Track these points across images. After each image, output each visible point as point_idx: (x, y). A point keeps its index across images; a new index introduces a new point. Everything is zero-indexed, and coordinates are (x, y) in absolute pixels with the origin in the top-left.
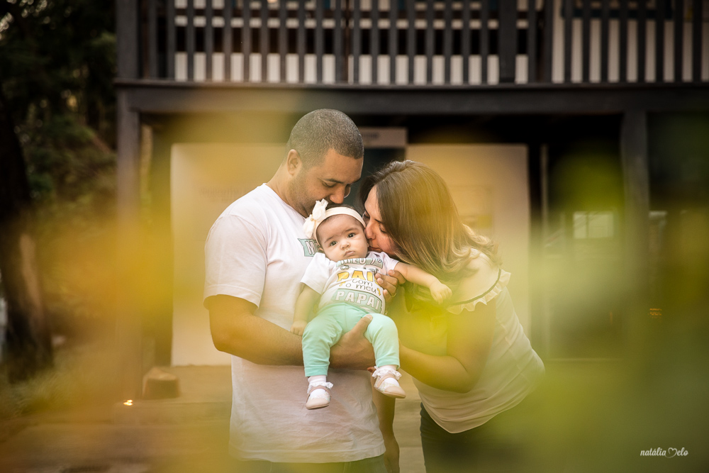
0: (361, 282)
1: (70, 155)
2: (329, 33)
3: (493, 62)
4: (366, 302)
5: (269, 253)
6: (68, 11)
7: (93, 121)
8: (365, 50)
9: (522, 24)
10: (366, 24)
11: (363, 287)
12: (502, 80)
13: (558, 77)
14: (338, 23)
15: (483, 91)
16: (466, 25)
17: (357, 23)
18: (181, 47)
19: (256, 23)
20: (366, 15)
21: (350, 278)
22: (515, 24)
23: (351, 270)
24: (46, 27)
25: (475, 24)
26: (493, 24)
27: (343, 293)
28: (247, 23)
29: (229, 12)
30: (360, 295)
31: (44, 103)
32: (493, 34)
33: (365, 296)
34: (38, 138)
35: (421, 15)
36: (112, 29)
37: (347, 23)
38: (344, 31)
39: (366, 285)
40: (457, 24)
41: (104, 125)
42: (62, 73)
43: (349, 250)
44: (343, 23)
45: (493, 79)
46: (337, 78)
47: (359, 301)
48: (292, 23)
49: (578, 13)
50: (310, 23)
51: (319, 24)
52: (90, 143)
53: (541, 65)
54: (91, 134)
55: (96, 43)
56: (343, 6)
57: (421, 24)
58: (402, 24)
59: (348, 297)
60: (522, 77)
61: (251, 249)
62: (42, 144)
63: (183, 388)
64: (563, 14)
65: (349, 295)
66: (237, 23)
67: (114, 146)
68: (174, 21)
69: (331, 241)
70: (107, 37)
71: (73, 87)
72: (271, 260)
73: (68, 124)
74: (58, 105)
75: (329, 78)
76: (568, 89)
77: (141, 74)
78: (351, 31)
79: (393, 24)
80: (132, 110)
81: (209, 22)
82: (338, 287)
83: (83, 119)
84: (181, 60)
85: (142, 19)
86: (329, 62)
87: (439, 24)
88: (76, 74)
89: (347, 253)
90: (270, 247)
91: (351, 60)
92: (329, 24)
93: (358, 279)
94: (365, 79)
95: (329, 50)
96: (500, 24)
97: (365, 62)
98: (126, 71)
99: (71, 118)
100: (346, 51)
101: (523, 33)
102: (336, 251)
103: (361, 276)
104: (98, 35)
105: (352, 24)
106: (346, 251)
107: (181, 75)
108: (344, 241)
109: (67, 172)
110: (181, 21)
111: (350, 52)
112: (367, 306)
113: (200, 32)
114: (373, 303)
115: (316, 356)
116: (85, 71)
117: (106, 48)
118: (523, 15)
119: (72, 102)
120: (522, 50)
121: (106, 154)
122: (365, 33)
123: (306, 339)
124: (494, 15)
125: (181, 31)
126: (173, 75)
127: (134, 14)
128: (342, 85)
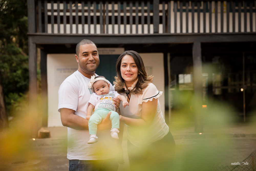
0: (107, 101)
1: (13, 57)
2: (98, 18)
3: (152, 26)
4: (109, 107)
5: (79, 94)
6: (12, 9)
7: (21, 46)
8: (110, 23)
9: (161, 14)
10: (110, 14)
11: (108, 102)
12: (154, 32)
13: (172, 31)
14: (101, 14)
15: (149, 36)
16: (143, 14)
17: (107, 14)
18: (49, 22)
19: (74, 14)
20: (110, 11)
21: (104, 99)
22: (158, 14)
23: (104, 97)
24: (5, 15)
25: (146, 14)
26: (151, 14)
27: (101, 104)
28: (71, 14)
29: (65, 11)
30: (107, 105)
31: (5, 40)
32: (152, 18)
33: (108, 105)
34: (3, 52)
35: (128, 11)
36: (27, 15)
37: (104, 14)
38: (103, 17)
39: (109, 101)
40: (140, 14)
41: (25, 47)
42: (10, 30)
43: (103, 92)
44: (103, 14)
45: (152, 32)
46: (101, 32)
47: (107, 107)
48: (86, 14)
49: (178, 10)
50: (92, 14)
51: (95, 14)
52: (20, 53)
53: (167, 27)
54: (20, 50)
55: (22, 20)
56: (103, 8)
57: (128, 14)
58: (122, 14)
59: (103, 106)
60: (161, 31)
61: (73, 92)
62: (4, 54)
63: (52, 135)
64: (174, 11)
65: (103, 105)
66: (68, 14)
67: (28, 54)
68: (47, 14)
69: (97, 89)
70: (25, 18)
71: (14, 35)
72: (79, 96)
73: (13, 47)
74: (9, 40)
75: (98, 32)
76: (176, 35)
77: (36, 31)
78: (105, 17)
79: (119, 14)
80: (34, 43)
81: (59, 14)
82: (100, 103)
83: (18, 45)
84: (49, 26)
85: (36, 13)
86: (98, 26)
87: (134, 14)
88: (15, 30)
89: (102, 93)
90: (80, 92)
91: (105, 26)
92: (98, 14)
93: (106, 100)
94: (110, 32)
95: (98, 23)
96: (154, 14)
97: (110, 26)
98: (31, 30)
99: (14, 45)
100: (104, 23)
101: (161, 17)
102: (99, 92)
103: (107, 99)
104: (22, 17)
105: (106, 14)
106: (102, 92)
107: (50, 32)
108: (101, 89)
109: (13, 63)
110: (49, 14)
111: (105, 24)
112: (109, 108)
113: (56, 17)
114: (111, 107)
115: (92, 128)
116: (18, 29)
117: (25, 22)
118: (161, 11)
119: (14, 39)
120: (161, 22)
121: (26, 57)
122: (110, 17)
123: (90, 122)
124: (152, 11)
125: (49, 17)
126: (47, 32)
127: (34, 11)
128: (103, 34)
